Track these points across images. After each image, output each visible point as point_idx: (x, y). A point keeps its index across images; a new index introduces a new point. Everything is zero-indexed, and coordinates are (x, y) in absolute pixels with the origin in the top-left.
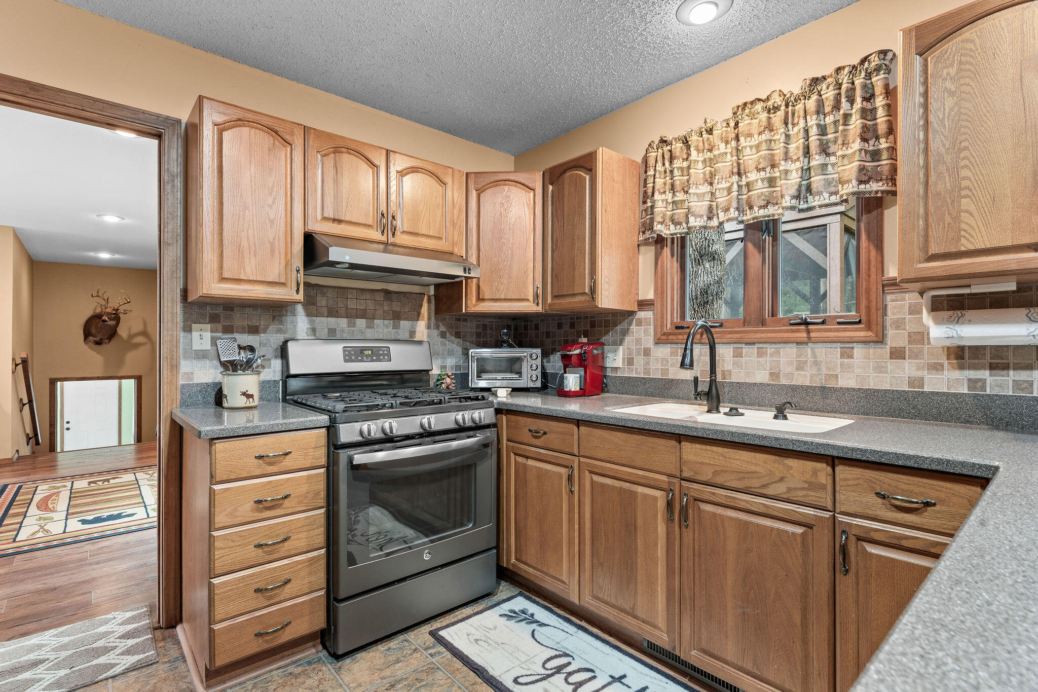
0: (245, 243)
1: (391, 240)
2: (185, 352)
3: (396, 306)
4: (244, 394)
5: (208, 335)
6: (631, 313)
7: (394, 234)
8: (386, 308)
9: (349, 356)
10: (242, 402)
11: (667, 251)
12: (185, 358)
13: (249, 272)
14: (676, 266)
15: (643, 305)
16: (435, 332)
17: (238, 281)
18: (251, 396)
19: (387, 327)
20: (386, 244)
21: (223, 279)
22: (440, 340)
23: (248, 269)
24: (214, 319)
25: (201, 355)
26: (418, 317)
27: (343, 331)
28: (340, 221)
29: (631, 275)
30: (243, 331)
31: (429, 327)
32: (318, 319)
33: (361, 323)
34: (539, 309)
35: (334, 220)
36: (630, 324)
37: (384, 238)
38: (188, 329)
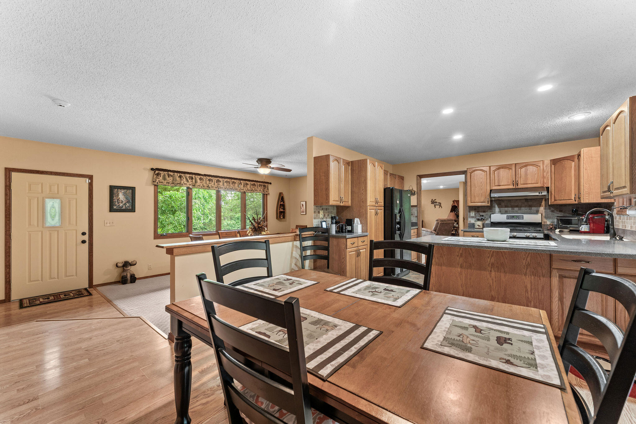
0: (476, 195)
1: (517, 187)
2: (469, 216)
3: (530, 203)
4: (478, 225)
5: (474, 213)
6: (613, 203)
7: (517, 186)
8: (526, 204)
9: (508, 218)
10: (477, 227)
12: (469, 218)
13: (477, 200)
16: (549, 211)
17: (475, 202)
18: (480, 226)
19: (526, 209)
20: (516, 189)
21: (471, 203)
22: (551, 213)
23: (476, 200)
24: (475, 210)
25: (473, 217)
26: (540, 206)
27: (510, 211)
28: (500, 186)
30: (481, 212)
31: (545, 209)
32: (502, 208)
33: (516, 209)
34: (577, 202)
35: (498, 186)
37: (514, 187)
38: (470, 212)
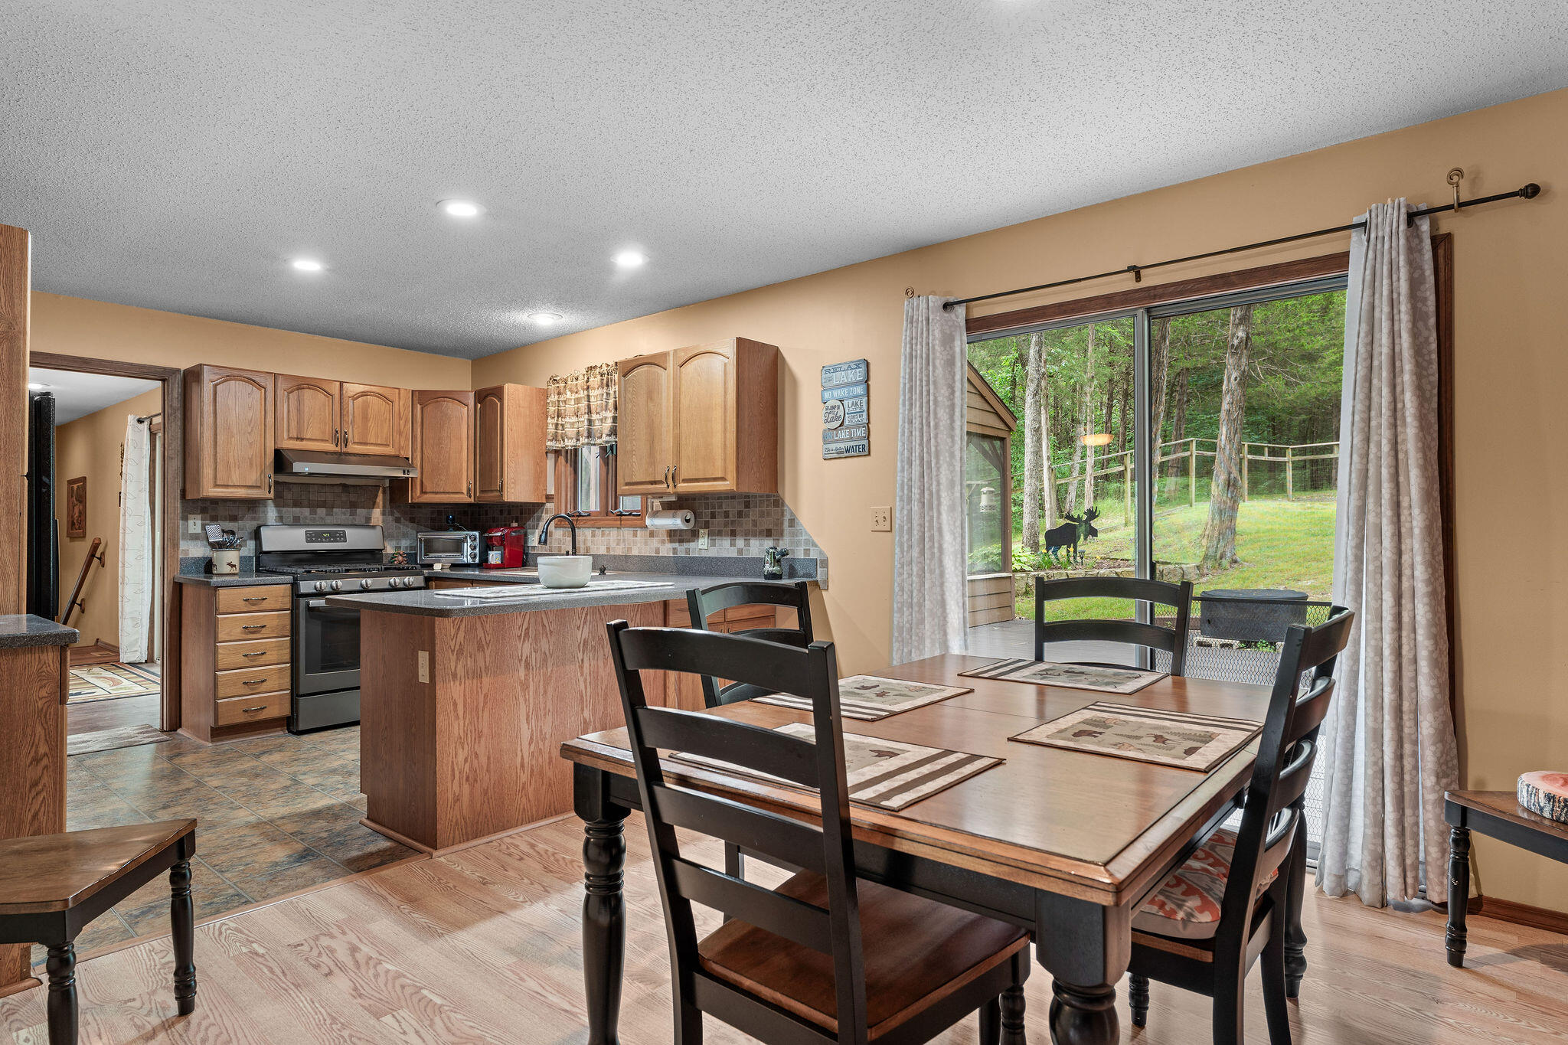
0: (231, 460)
1: (344, 450)
2: (183, 535)
3: (353, 497)
4: (229, 564)
5: (199, 523)
6: (543, 504)
7: (346, 445)
8: (344, 499)
9: (310, 538)
10: (228, 569)
11: (562, 459)
12: (183, 539)
13: (235, 479)
14: (569, 469)
15: (549, 498)
16: (390, 518)
17: (227, 486)
18: (235, 566)
19: (344, 514)
20: (340, 454)
21: (216, 486)
22: (395, 524)
23: (234, 479)
24: (203, 511)
25: (195, 537)
26: (373, 505)
27: (306, 518)
28: (302, 439)
29: (540, 477)
30: (225, 519)
31: (383, 514)
32: (284, 509)
33: (321, 511)
34: (472, 500)
35: (297, 439)
36: (542, 513)
37: (338, 449)
38: (185, 519)
